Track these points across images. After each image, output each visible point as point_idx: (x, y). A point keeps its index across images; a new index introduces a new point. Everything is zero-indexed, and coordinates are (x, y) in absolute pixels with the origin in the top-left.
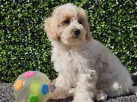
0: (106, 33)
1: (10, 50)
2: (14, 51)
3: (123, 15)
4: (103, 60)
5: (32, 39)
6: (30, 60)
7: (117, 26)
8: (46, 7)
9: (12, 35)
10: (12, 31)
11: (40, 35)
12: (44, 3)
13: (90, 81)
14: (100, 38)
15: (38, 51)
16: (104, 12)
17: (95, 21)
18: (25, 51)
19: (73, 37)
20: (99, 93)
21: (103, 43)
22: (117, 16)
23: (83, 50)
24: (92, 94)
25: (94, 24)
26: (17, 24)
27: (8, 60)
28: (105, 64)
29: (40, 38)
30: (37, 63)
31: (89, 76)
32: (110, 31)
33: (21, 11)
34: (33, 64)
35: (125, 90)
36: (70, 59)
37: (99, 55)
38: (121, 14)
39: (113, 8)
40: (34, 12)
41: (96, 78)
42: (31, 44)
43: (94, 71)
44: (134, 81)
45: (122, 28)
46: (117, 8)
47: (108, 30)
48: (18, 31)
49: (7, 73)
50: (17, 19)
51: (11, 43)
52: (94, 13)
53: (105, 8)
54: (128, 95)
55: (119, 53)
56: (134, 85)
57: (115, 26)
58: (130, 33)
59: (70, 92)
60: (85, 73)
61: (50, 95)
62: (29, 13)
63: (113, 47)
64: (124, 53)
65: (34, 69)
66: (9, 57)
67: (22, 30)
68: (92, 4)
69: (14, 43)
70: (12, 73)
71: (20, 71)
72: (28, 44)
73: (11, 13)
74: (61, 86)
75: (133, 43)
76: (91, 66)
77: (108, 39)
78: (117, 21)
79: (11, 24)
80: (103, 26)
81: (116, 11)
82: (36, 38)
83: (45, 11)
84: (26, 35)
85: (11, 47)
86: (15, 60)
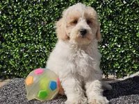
0: (113, 32)
1: (22, 48)
2: (26, 49)
3: (130, 14)
5: (42, 37)
6: (40, 57)
7: (124, 25)
8: (56, 7)
9: (25, 34)
10: (24, 30)
11: (50, 34)
12: (53, 4)
14: (107, 37)
15: (48, 49)
16: (111, 11)
17: (102, 20)
18: (36, 49)
19: (79, 37)
21: (110, 41)
22: (124, 15)
25: (102, 23)
26: (28, 23)
27: (21, 57)
29: (49, 37)
32: (116, 30)
33: (32, 12)
34: (43, 61)
38: (128, 13)
39: (120, 7)
40: (44, 12)
42: (41, 42)
45: (128, 27)
46: (124, 8)
47: (115, 29)
48: (29, 30)
49: (20, 69)
51: (23, 41)
52: (101, 13)
53: (112, 8)
55: (126, 51)
57: (122, 25)
58: (137, 32)
62: (39, 13)
63: (119, 46)
64: (130, 52)
65: (44, 66)
67: (33, 29)
68: (99, 4)
69: (25, 42)
70: (24, 69)
71: (31, 67)
72: (39, 42)
73: (23, 13)
77: (114, 38)
78: (124, 21)
79: (23, 24)
80: (110, 25)
81: (124, 10)
82: (46, 37)
83: (54, 11)
84: (37, 34)
85: (23, 45)
86: (27, 57)
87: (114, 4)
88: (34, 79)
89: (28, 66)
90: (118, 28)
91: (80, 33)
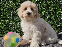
0: (46, 14)
1: (3, 22)
2: (5, 23)
4: (44, 27)
5: (13, 17)
6: (11, 27)
7: (51, 11)
9: (4, 15)
10: (3, 13)
12: (18, 1)
14: (43, 17)
16: (45, 5)
17: (41, 9)
18: (10, 23)
20: (42, 42)
21: (45, 19)
22: (51, 7)
23: (35, 22)
24: (39, 43)
25: (41, 10)
26: (6, 10)
27: (2, 27)
28: (45, 29)
29: (16, 17)
30: (14, 28)
31: (37, 34)
32: (48, 14)
33: (8, 4)
35: (54, 41)
36: (29, 26)
39: (49, 3)
41: (41, 35)
42: (12, 19)
43: (40, 32)
44: (58, 37)
45: (53, 12)
46: (51, 3)
47: (47, 13)
48: (6, 13)
49: (1, 33)
50: (6, 8)
52: (41, 6)
53: (46, 3)
54: (55, 43)
55: (52, 24)
56: (58, 39)
58: (57, 15)
59: (29, 41)
60: (36, 33)
61: (20, 43)
63: (49, 21)
64: (54, 24)
65: (13, 31)
66: (2, 25)
67: (8, 13)
69: (4, 19)
70: (4, 33)
71: (7, 32)
72: (11, 19)
73: (3, 5)
74: (25, 38)
75: (58, 19)
76: (39, 30)
78: (51, 9)
79: (3, 10)
80: (45, 11)
84: (10, 15)
87: (47, 1)
88: (8, 37)
89: (6, 31)
91: (27, 14)
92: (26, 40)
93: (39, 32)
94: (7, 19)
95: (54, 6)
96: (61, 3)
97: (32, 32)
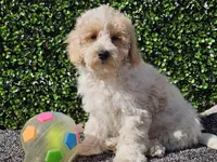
0: (160, 50)
1: (9, 78)
2: (16, 80)
5: (44, 59)
6: (40, 93)
7: (176, 40)
9: (13, 54)
11: (58, 54)
13: (139, 127)
14: (151, 59)
15: (54, 79)
16: (157, 18)
17: (143, 32)
18: (33, 79)
21: (156, 66)
22: (177, 24)
24: (143, 147)
25: (142, 37)
26: (19, 35)
27: (7, 94)
28: (163, 100)
29: (57, 59)
30: (52, 98)
31: (138, 119)
32: (165, 49)
33: (27, 16)
34: (46, 99)
37: (153, 86)
38: (183, 21)
39: (171, 12)
40: (47, 16)
42: (43, 68)
43: (145, 111)
45: (183, 43)
46: (176, 13)
47: (163, 46)
48: (21, 47)
49: (5, 115)
51: (10, 67)
52: (141, 20)
53: (158, 13)
55: (180, 82)
57: (173, 39)
62: (39, 19)
65: (47, 108)
66: (7, 88)
67: (28, 45)
69: (15, 67)
70: (13, 114)
71: (25, 111)
73: (10, 19)
74: (94, 134)
77: (162, 60)
78: (176, 33)
79: (10, 37)
80: (155, 40)
81: (176, 16)
82: (51, 58)
83: (64, 15)
84: (34, 54)
85: (11, 73)
86: (18, 93)
89: (21, 108)
90: (167, 45)
91: (97, 57)
92: (95, 138)
93: (142, 111)
94: (24, 66)
95: (186, 23)
96: (209, 11)
97: (118, 112)
